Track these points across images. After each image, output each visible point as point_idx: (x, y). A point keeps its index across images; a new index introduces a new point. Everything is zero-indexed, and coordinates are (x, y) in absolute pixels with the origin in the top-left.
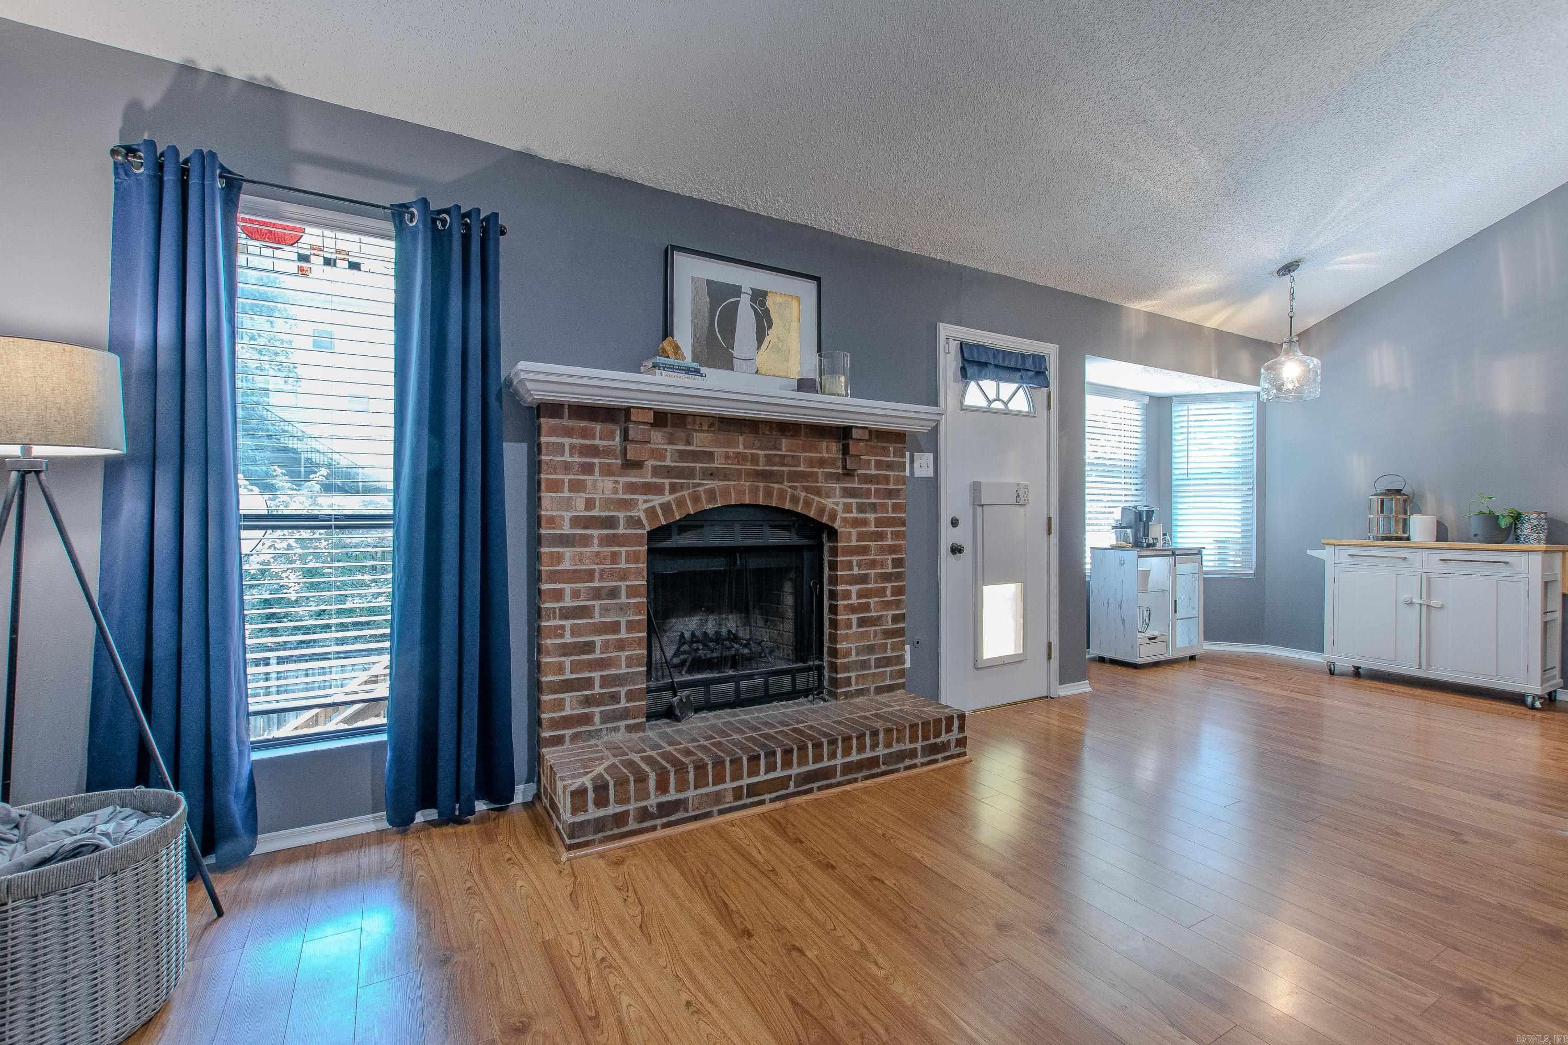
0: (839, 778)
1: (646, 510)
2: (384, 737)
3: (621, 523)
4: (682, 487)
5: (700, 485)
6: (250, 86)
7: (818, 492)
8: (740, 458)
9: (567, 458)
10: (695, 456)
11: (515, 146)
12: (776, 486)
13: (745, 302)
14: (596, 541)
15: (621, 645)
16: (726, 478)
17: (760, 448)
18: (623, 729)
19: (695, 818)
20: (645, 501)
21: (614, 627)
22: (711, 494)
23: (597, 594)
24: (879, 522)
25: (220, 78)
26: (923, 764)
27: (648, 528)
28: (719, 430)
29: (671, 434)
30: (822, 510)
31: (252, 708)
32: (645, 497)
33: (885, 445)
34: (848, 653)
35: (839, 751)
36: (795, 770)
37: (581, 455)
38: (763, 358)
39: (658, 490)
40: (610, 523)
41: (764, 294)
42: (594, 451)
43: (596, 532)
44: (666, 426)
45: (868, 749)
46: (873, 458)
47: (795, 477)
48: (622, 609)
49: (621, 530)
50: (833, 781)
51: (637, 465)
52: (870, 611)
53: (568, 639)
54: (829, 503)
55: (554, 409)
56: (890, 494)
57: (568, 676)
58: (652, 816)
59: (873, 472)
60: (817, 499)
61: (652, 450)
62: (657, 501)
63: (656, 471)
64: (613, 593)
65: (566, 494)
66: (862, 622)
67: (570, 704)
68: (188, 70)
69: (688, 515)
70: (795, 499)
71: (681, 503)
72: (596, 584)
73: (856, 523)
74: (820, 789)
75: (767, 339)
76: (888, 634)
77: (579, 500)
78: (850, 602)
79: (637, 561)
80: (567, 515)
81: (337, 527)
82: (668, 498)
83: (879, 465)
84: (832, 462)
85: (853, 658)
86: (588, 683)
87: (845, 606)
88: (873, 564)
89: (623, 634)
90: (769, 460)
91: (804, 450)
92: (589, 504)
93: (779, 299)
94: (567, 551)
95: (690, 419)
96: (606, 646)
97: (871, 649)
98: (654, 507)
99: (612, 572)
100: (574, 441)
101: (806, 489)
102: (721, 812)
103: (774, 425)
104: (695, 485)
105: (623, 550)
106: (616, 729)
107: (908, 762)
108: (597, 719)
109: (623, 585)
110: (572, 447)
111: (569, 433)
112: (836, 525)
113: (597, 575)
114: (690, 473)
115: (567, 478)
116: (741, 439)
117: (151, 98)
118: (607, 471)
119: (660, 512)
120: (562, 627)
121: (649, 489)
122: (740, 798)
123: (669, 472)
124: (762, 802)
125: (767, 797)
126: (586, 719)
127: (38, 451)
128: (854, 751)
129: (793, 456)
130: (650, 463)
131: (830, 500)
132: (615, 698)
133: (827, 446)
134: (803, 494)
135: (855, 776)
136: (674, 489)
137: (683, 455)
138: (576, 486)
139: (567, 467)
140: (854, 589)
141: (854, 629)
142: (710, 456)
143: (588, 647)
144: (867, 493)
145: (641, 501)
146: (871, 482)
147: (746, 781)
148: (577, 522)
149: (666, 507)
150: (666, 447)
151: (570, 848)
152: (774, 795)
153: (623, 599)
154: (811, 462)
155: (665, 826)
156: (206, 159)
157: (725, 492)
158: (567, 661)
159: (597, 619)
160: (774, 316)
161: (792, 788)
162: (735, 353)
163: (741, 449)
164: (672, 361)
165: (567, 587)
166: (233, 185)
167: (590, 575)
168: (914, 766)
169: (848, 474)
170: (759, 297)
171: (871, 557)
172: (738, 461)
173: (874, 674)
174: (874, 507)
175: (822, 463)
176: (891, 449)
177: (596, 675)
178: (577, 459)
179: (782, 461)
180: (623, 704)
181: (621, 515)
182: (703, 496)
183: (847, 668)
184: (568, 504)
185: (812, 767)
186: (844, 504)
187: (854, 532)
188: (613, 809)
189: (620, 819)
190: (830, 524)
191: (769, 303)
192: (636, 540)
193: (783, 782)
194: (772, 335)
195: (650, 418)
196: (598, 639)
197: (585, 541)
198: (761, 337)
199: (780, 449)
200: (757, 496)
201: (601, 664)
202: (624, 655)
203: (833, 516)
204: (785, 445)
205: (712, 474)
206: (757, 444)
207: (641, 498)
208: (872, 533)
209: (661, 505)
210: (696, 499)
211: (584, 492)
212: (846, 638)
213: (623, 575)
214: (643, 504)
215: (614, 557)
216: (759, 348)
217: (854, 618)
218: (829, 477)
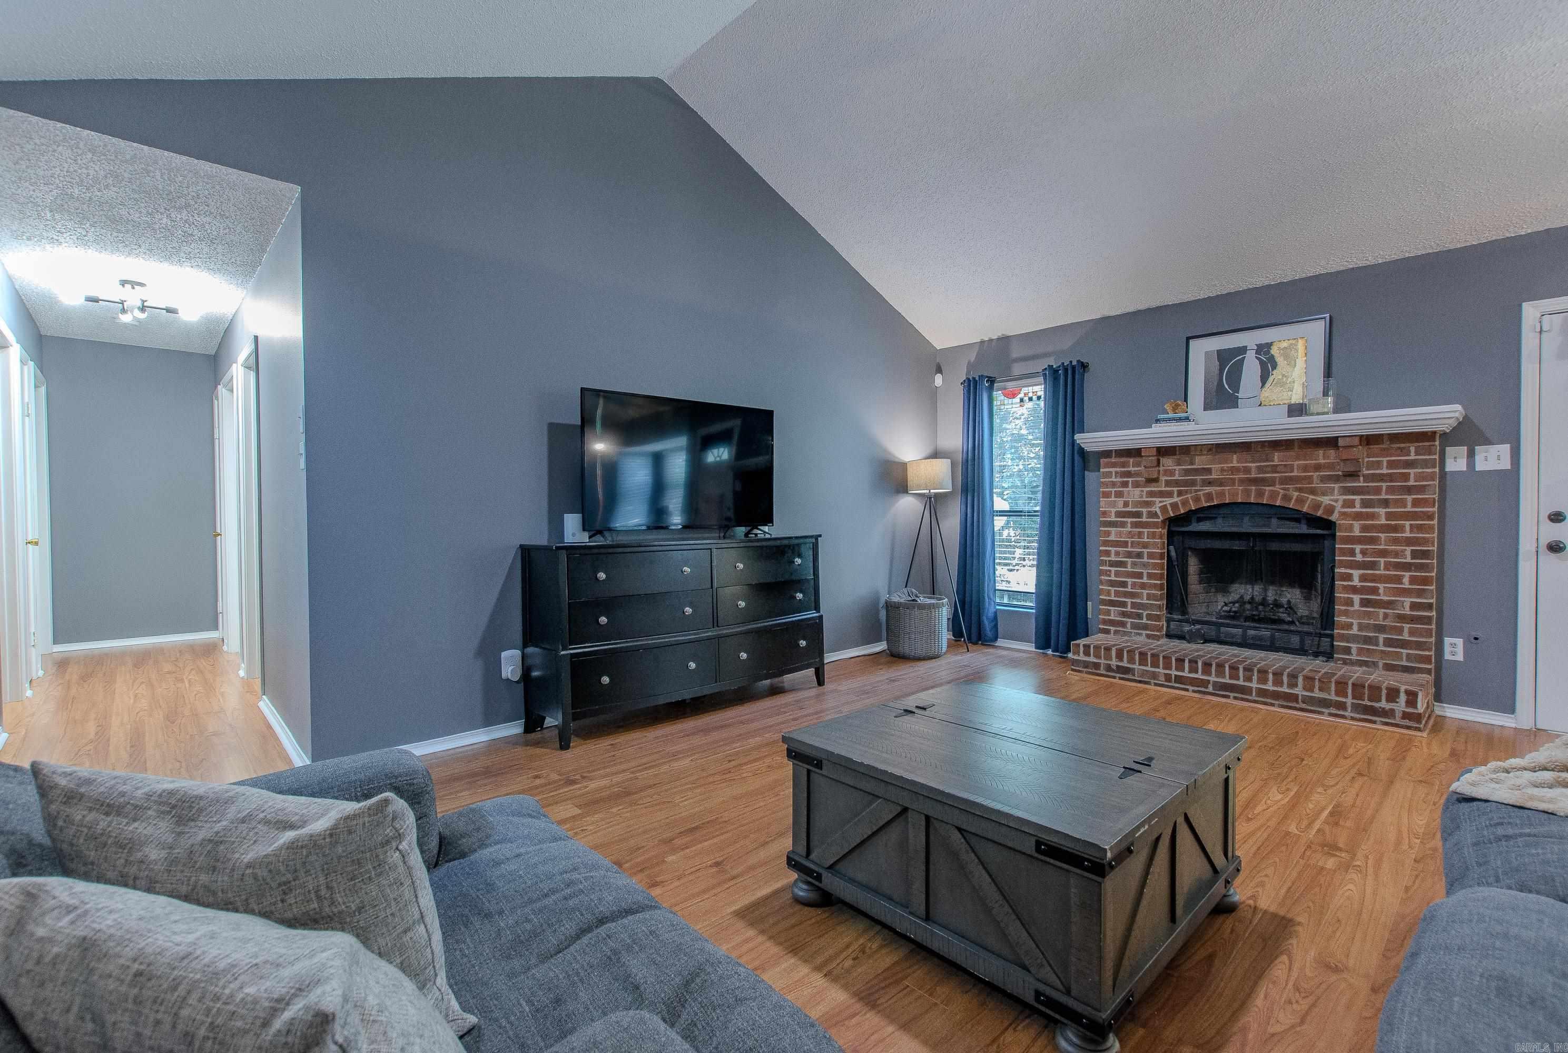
0: (1254, 697)
1: (1160, 507)
2: (1034, 611)
3: (1144, 515)
4: (1186, 492)
5: (1199, 490)
6: (998, 339)
7: (1313, 491)
8: (1234, 470)
9: (1113, 479)
10: (1197, 471)
11: (1098, 316)
12: (1267, 488)
13: (1250, 357)
14: (1129, 525)
15: (1143, 586)
16: (1221, 485)
17: (1253, 462)
18: (1144, 635)
19: (1140, 682)
20: (1160, 502)
21: (1140, 576)
22: (1209, 496)
23: (1129, 554)
24: (1389, 516)
25: (991, 340)
26: (1353, 719)
27: (1161, 518)
28: (1217, 452)
29: (1179, 459)
30: (1317, 506)
31: (997, 588)
32: (1160, 499)
33: (1402, 445)
34: (1349, 626)
35: (1255, 678)
36: (1213, 678)
37: (1121, 477)
38: (1267, 393)
39: (1170, 494)
40: (1138, 515)
41: (1269, 345)
42: (1129, 474)
43: (1129, 520)
44: (1175, 455)
45: (1285, 686)
46: (1385, 460)
47: (1285, 481)
48: (1145, 565)
49: (1144, 519)
50: (1250, 698)
51: (1156, 480)
52: (1379, 595)
53: (1113, 578)
54: (1326, 500)
55: (1107, 454)
56: (1409, 490)
57: (1113, 598)
58: (1113, 671)
59: (1385, 471)
60: (1311, 497)
61: (1166, 471)
62: (1168, 501)
63: (1168, 483)
64: (1139, 555)
65: (1113, 499)
66: (1364, 603)
67: (1114, 613)
68: (982, 342)
69: (1191, 511)
70: (1287, 498)
71: (1185, 503)
72: (1129, 549)
73: (1358, 516)
74: (1235, 698)
75: (1271, 379)
76: (1402, 618)
77: (1120, 502)
78: (1350, 583)
79: (1154, 538)
80: (1113, 510)
81: (1028, 516)
82: (1176, 499)
83: (1391, 465)
84: (1331, 467)
85: (1355, 630)
86: (1124, 604)
87: (1345, 587)
88: (1383, 553)
89: (1145, 580)
90: (1260, 469)
91: (1298, 458)
92: (1126, 504)
93: (1285, 344)
94: (1113, 530)
95: (1193, 448)
96: (1134, 585)
97: (1380, 629)
98: (1166, 505)
99: (1139, 543)
100: (1118, 469)
101: (1300, 490)
102: (1156, 684)
103: (1267, 444)
104: (1196, 491)
105: (1145, 530)
106: (1140, 634)
107: (1334, 711)
108: (1129, 625)
109: (1145, 551)
110: (1116, 473)
111: (1114, 465)
112: (1334, 518)
113: (1130, 544)
114: (1193, 483)
115: (1113, 490)
116: (1235, 457)
117: (972, 357)
118: (1136, 485)
119: (1170, 509)
120: (1110, 571)
121: (1162, 494)
122: (1170, 681)
123: (1177, 483)
124: (1187, 690)
125: (1191, 688)
126: (1123, 624)
127: (932, 491)
128: (1270, 682)
129: (1285, 465)
130: (1163, 478)
131: (1326, 498)
132: (1139, 616)
133: (1324, 454)
134: (1296, 494)
135: (1273, 702)
136: (1180, 493)
137: (1187, 472)
138: (1119, 495)
139: (1114, 484)
140: (1356, 573)
141: (1357, 606)
142: (1209, 471)
143: (1124, 584)
144: (1378, 491)
145: (1157, 502)
146: (1382, 480)
147: (1174, 673)
148: (1119, 514)
149: (1174, 506)
150: (1175, 467)
151: (1073, 670)
152: (1196, 689)
153: (1145, 560)
154: (1305, 468)
155: (1121, 679)
156: (981, 377)
157: (1222, 494)
158: (1113, 589)
159: (1129, 569)
160: (1279, 360)
161: (1210, 689)
162: (1240, 395)
163: (1235, 464)
164: (1171, 415)
165: (1113, 550)
166: (992, 381)
167: (1125, 544)
168: (1343, 717)
169: (1353, 475)
170: (1263, 349)
171: (1381, 547)
172: (1232, 472)
173: (1382, 652)
174: (1385, 503)
175: (1318, 468)
176: (1412, 449)
177: (1129, 601)
178: (1119, 479)
179: (1274, 469)
180: (1145, 621)
181: (1144, 510)
182: (1203, 498)
183: (1347, 638)
184: (1114, 504)
185: (1227, 680)
186: (1345, 500)
187: (1357, 525)
188: (1092, 659)
189: (1097, 666)
190: (1325, 517)
191: (1274, 351)
192: (1155, 525)
193: (1205, 683)
194: (1276, 375)
195: (1154, 452)
196: (1130, 581)
197: (1123, 525)
198: (1264, 378)
199: (1273, 461)
200: (1249, 496)
201: (1132, 595)
202: (1145, 592)
203: (1330, 509)
204: (1277, 458)
205: (1210, 483)
206: (1249, 458)
207: (1157, 500)
208: (1382, 525)
209: (1171, 504)
210: (1197, 499)
211: (1123, 497)
212: (1346, 613)
213: (1145, 546)
214: (1158, 504)
215: (1140, 535)
216: (1263, 386)
217: (1356, 598)
218: (1324, 479)
